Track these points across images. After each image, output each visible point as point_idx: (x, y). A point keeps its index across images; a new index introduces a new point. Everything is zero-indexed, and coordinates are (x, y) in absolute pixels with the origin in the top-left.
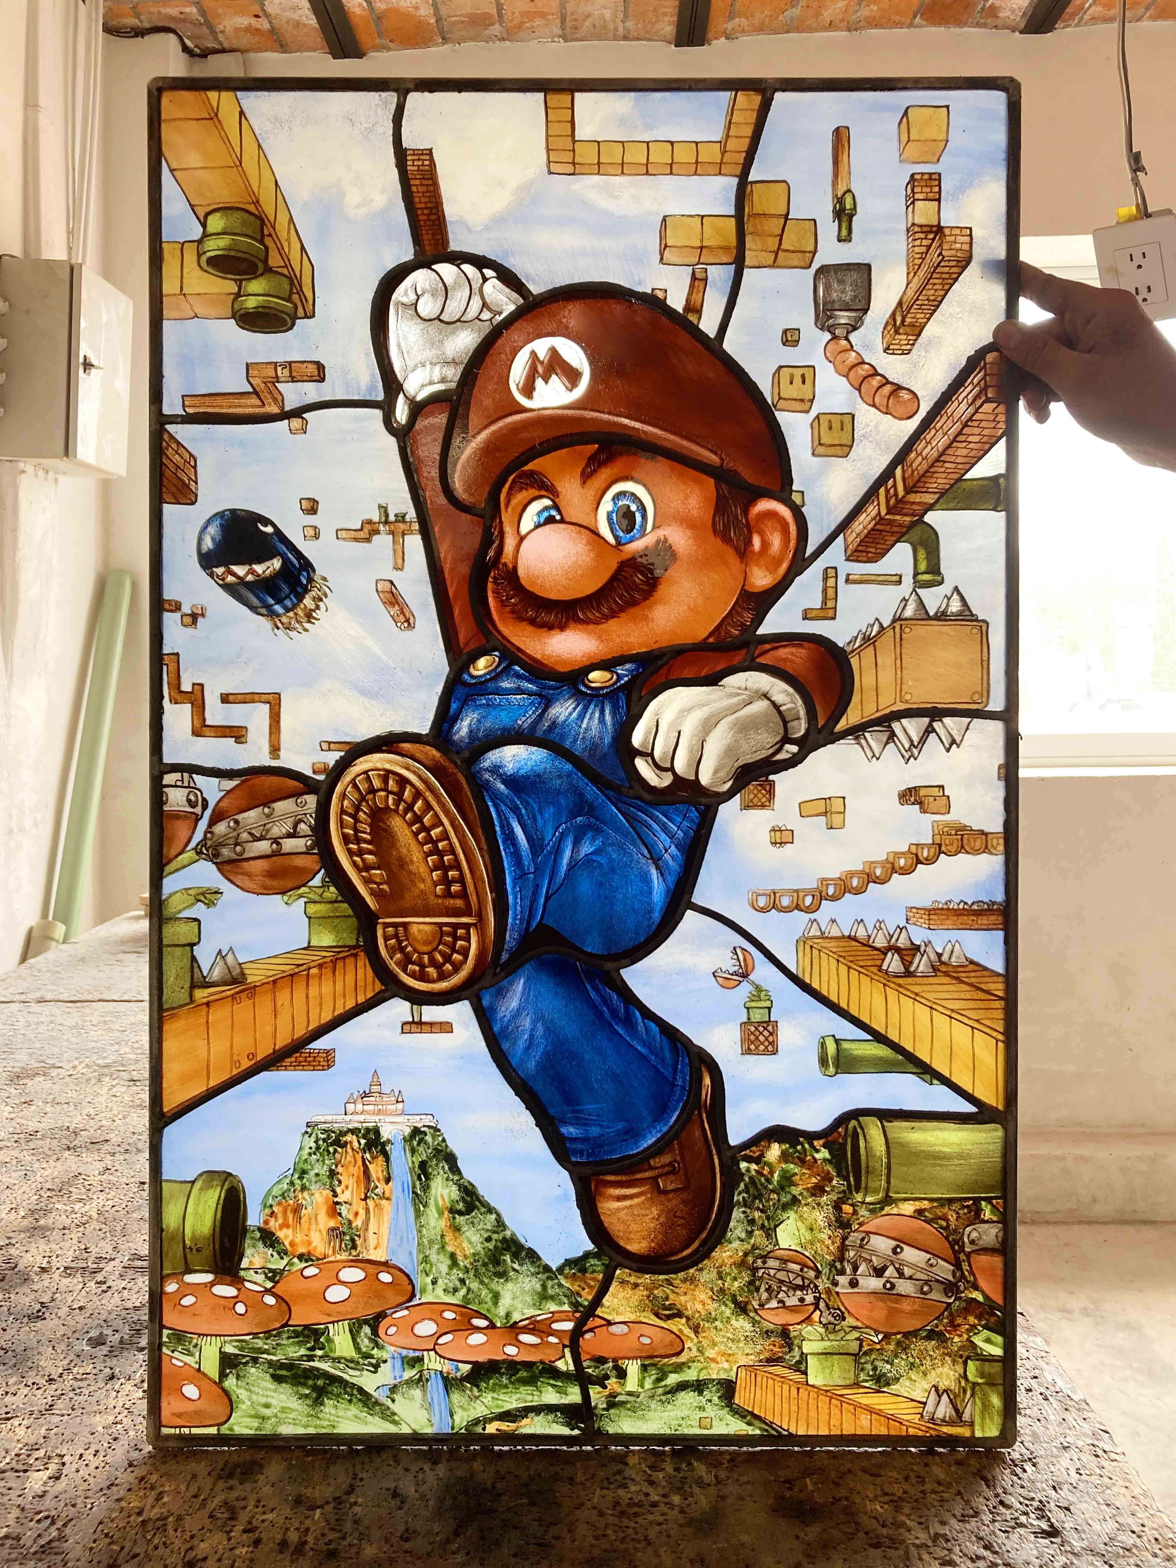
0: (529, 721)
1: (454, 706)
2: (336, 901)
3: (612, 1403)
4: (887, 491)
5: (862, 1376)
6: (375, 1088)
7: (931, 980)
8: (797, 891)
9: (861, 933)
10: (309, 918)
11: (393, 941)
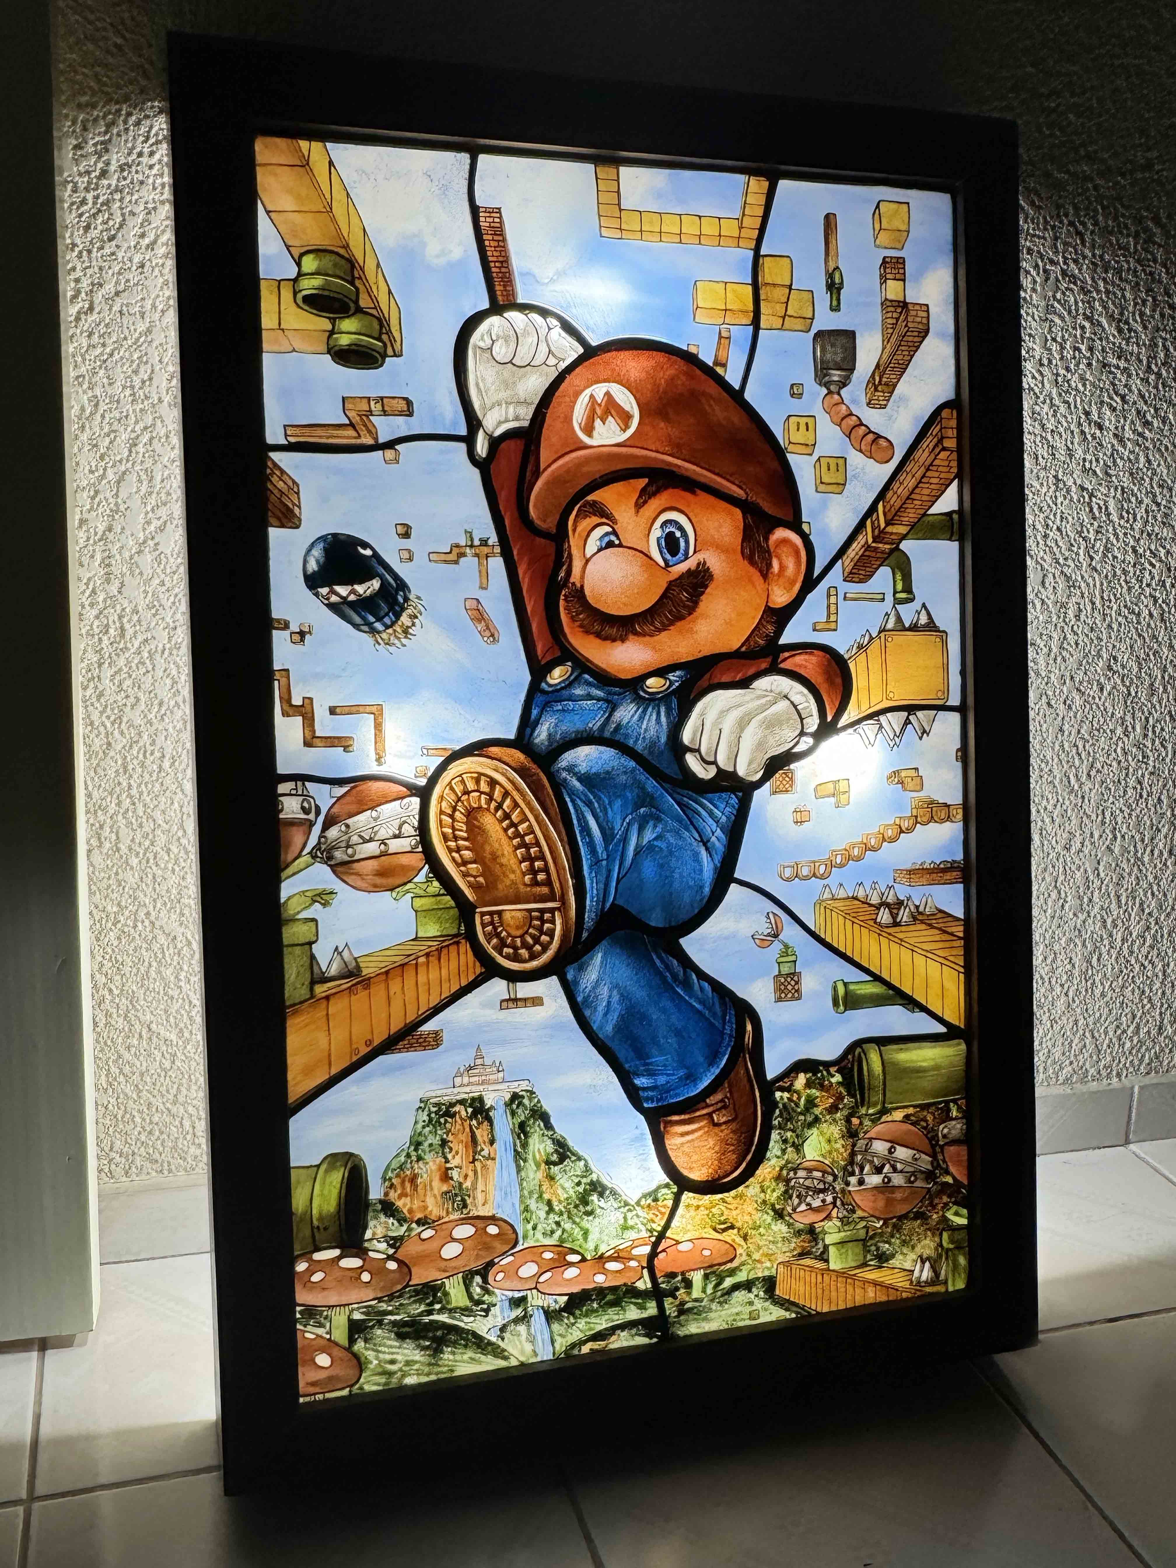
0: (599, 724)
1: (535, 712)
2: (439, 895)
3: (682, 1311)
4: (873, 523)
5: (869, 1257)
6: (479, 1062)
7: (912, 928)
8: (814, 862)
9: (861, 894)
10: (416, 911)
11: (490, 928)
